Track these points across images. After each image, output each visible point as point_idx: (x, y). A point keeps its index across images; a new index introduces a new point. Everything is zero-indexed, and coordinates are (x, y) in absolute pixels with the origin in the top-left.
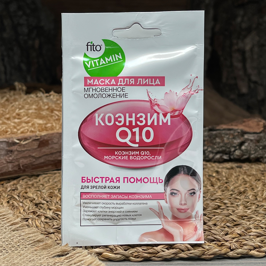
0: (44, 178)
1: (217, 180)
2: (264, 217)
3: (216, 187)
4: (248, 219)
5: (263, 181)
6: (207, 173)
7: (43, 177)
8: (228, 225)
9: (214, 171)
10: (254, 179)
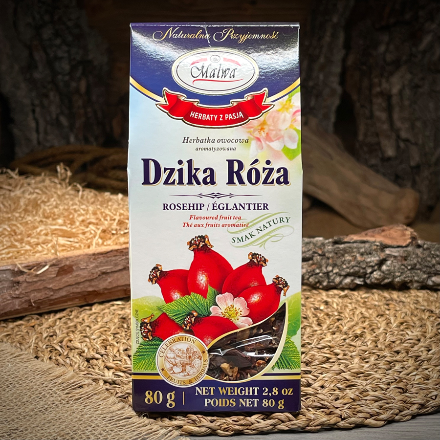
0: (89, 317)
1: (325, 316)
2: (385, 373)
3: (325, 327)
4: (364, 376)
5: (388, 317)
6: (312, 305)
7: (87, 314)
8: (339, 387)
9: (323, 301)
10: (375, 315)
